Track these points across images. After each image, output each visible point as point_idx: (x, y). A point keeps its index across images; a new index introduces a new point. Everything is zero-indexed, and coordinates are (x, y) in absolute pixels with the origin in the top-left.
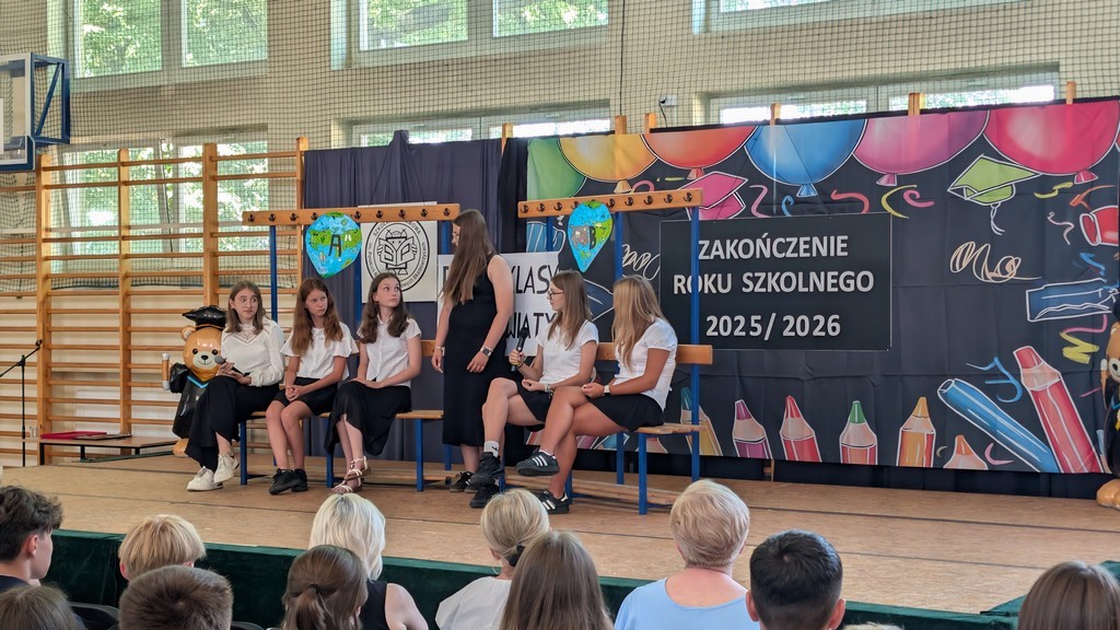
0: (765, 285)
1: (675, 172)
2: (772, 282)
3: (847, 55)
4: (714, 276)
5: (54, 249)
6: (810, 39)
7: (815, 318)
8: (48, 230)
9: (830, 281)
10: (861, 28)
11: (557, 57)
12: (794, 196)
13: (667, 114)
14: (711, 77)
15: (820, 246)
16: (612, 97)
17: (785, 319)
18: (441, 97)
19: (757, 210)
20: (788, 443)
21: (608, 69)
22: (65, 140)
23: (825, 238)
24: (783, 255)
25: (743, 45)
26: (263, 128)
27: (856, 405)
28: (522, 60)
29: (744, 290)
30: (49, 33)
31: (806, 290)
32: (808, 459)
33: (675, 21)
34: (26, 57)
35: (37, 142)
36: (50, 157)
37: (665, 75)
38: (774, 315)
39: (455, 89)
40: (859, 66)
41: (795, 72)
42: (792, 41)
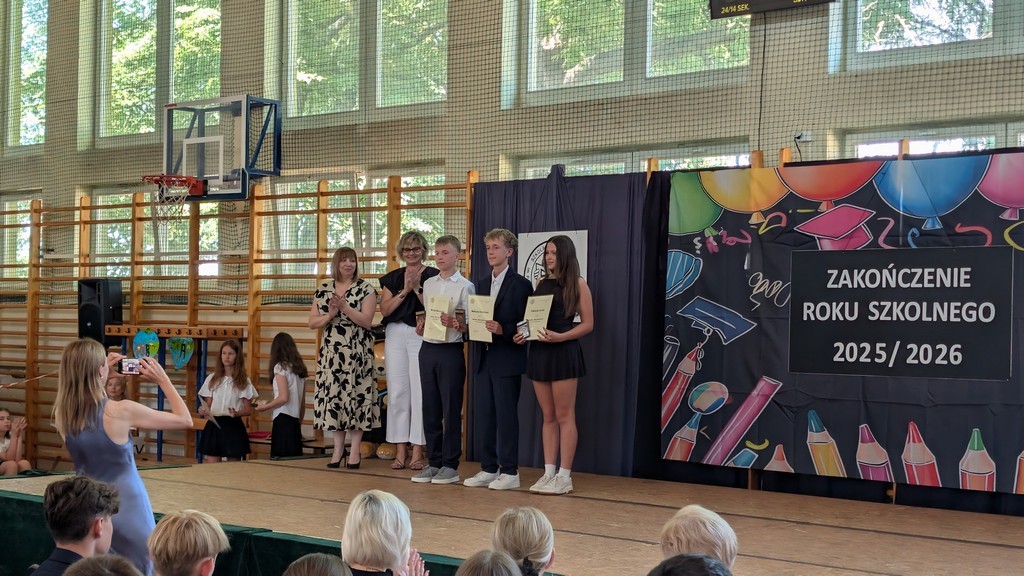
0: (890, 313)
1: (805, 204)
2: (896, 311)
3: (975, 93)
4: (841, 304)
5: (266, 269)
6: (940, 77)
7: (938, 347)
8: (260, 252)
9: (953, 311)
10: (989, 66)
11: (701, 95)
12: (919, 229)
13: (802, 149)
14: (845, 114)
15: (945, 278)
16: (752, 133)
17: (909, 347)
18: (596, 133)
19: (885, 242)
20: (909, 467)
21: (748, 106)
22: (276, 173)
23: (949, 270)
24: (908, 285)
25: (875, 83)
26: (441, 162)
27: (976, 432)
28: (670, 99)
29: (870, 318)
30: (265, 77)
31: (930, 319)
32: (928, 483)
33: (811, 61)
34: (243, 98)
35: (251, 174)
36: (264, 187)
37: (801, 112)
38: (898, 343)
39: (609, 127)
40: (987, 104)
41: (925, 109)
42: (922, 79)
